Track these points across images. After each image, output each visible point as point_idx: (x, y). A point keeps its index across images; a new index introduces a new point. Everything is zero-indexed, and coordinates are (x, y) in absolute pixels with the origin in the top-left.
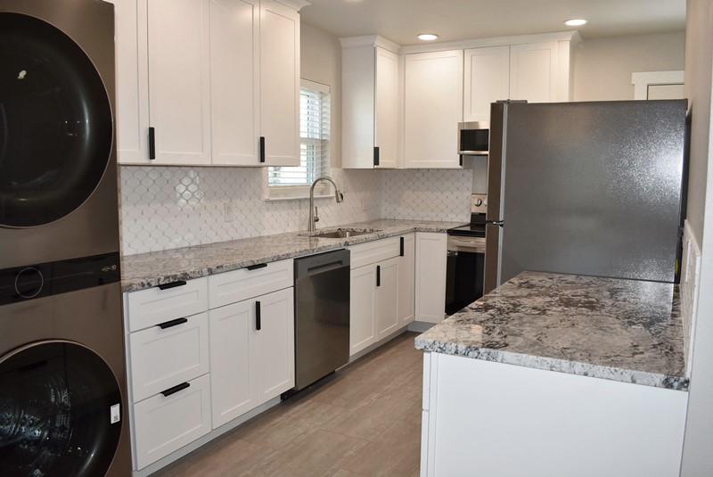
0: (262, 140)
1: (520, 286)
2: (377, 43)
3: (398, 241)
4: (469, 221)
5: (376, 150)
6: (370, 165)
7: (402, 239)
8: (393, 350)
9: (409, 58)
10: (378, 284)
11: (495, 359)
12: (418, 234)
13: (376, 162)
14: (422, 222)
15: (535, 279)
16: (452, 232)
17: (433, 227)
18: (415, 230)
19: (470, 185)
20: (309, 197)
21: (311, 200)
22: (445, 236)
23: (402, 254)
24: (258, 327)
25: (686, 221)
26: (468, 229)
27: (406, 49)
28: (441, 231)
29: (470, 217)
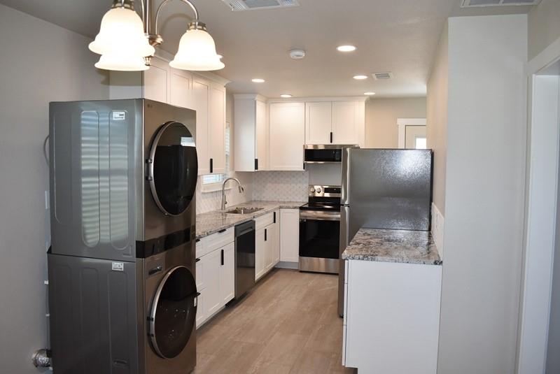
0: (211, 160)
1: (364, 234)
2: (256, 98)
3: (273, 214)
4: (308, 201)
5: (256, 161)
6: (253, 169)
7: (275, 213)
8: (271, 278)
9: (271, 106)
10: (266, 240)
11: (374, 260)
12: (282, 210)
13: (256, 168)
14: (284, 202)
15: (369, 231)
16: (302, 209)
17: (291, 205)
18: (281, 208)
19: (307, 179)
20: (222, 189)
21: (223, 191)
22: (298, 210)
23: (275, 222)
24: (222, 264)
25: (433, 204)
26: (307, 206)
27: (271, 100)
28: (295, 208)
29: (308, 199)
